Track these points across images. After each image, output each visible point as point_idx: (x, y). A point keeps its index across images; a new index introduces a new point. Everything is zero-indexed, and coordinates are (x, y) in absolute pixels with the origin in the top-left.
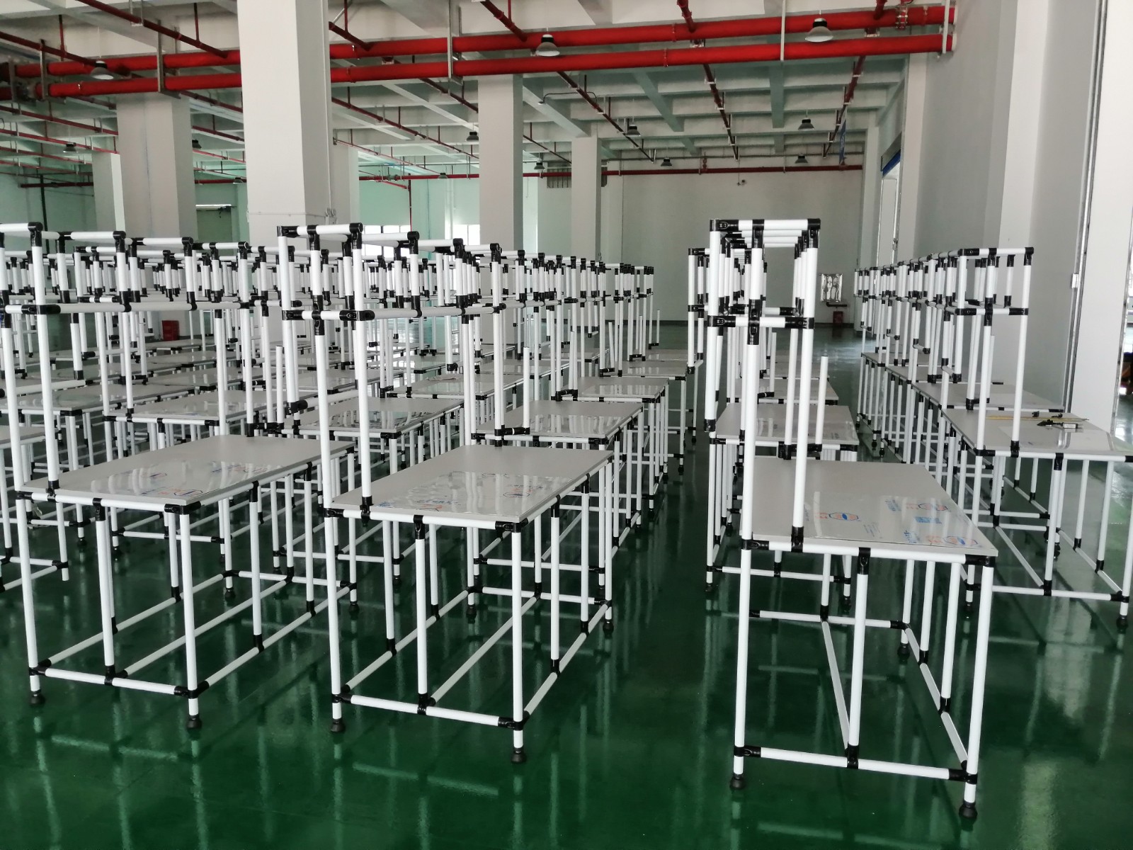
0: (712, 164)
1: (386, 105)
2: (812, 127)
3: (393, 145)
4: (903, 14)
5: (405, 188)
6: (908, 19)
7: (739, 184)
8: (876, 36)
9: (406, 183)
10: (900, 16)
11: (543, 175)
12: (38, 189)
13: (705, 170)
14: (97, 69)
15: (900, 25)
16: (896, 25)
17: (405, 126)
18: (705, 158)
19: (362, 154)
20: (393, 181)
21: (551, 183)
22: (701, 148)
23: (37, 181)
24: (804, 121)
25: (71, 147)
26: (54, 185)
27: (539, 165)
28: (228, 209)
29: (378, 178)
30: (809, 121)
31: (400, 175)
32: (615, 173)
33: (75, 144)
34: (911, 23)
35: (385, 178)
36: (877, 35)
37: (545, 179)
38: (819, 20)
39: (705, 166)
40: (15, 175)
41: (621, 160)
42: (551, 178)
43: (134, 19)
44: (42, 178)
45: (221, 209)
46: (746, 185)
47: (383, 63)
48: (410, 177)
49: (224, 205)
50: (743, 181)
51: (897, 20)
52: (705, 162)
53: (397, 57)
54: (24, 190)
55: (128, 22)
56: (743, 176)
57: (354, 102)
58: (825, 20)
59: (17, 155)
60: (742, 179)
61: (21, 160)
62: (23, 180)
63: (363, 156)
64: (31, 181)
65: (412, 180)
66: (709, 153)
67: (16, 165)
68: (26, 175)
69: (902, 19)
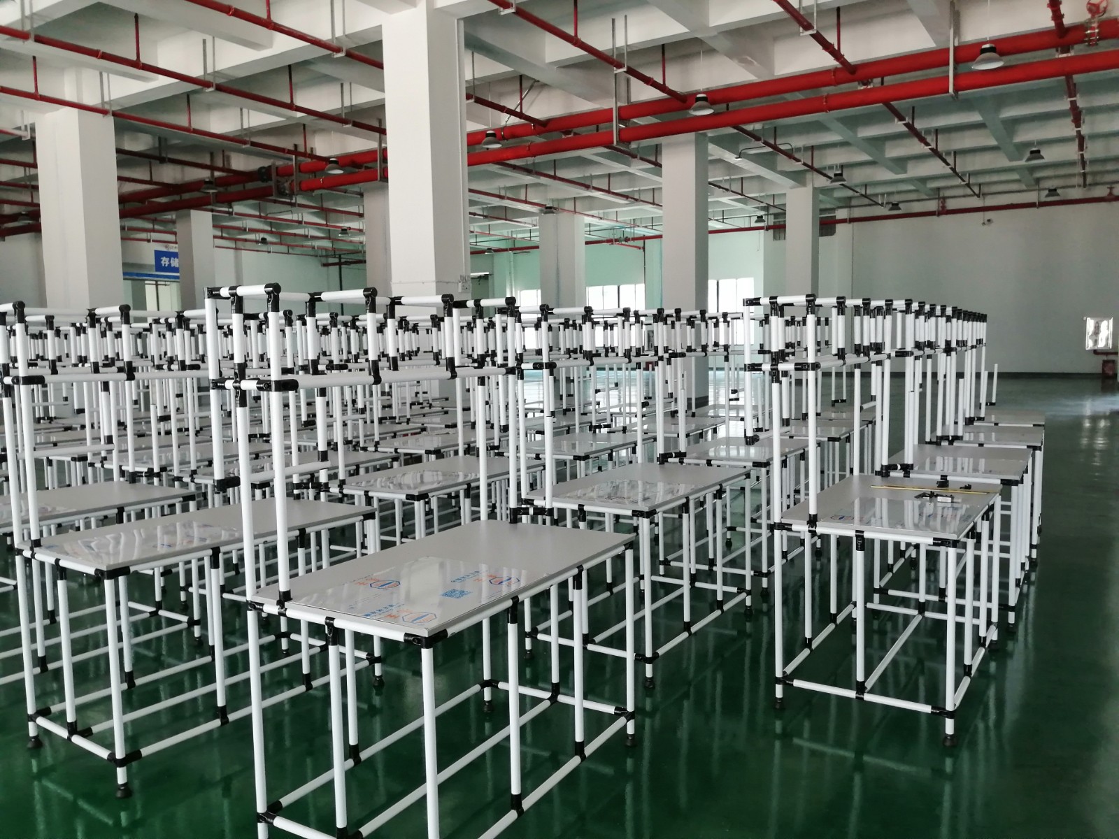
0: (951, 204)
1: (593, 174)
2: (1042, 158)
3: (617, 209)
4: (1093, 28)
5: (640, 248)
6: (1099, 33)
7: (984, 224)
8: (1069, 55)
9: (640, 243)
10: (1089, 32)
11: (768, 228)
12: (337, 267)
13: (944, 211)
14: (330, 165)
15: (1090, 41)
16: (1085, 42)
17: (615, 191)
18: (944, 198)
19: (588, 220)
20: (623, 243)
21: (777, 235)
22: (938, 189)
23: (336, 260)
24: (1032, 152)
25: (344, 231)
26: (347, 263)
27: (760, 219)
28: (486, 277)
29: (610, 241)
30: (1038, 152)
31: (630, 236)
32: (843, 221)
33: (350, 228)
34: (1103, 36)
35: (616, 240)
36: (1072, 54)
37: (771, 232)
38: (987, 46)
39: (943, 207)
40: (317, 256)
41: (850, 207)
42: (777, 230)
43: (345, 122)
44: (340, 258)
45: (480, 277)
46: (992, 224)
47: (563, 137)
48: (644, 238)
49: (483, 274)
50: (989, 221)
51: (1087, 35)
52: (944, 202)
53: (575, 130)
54: (326, 268)
55: (340, 125)
56: (989, 215)
57: (560, 174)
58: (993, 45)
59: (309, 240)
60: (987, 218)
61: (317, 243)
62: (324, 260)
63: (589, 222)
64: (331, 260)
65: (647, 241)
66: (948, 193)
67: (314, 248)
68: (327, 256)
69: (1092, 35)
